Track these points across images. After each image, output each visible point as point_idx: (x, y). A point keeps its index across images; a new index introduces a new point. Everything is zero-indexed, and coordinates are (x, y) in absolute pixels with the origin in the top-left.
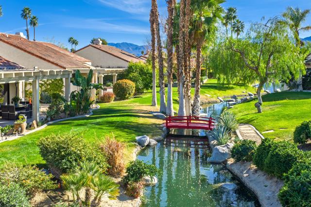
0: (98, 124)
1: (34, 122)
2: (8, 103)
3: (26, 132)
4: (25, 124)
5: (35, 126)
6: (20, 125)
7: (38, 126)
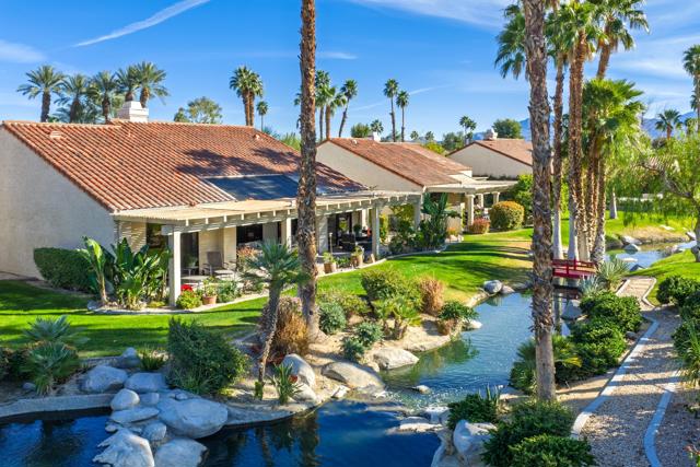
0: (444, 263)
1: (372, 255)
2: (350, 231)
3: (362, 266)
4: (361, 257)
5: (373, 259)
6: (356, 258)
7: (376, 260)
